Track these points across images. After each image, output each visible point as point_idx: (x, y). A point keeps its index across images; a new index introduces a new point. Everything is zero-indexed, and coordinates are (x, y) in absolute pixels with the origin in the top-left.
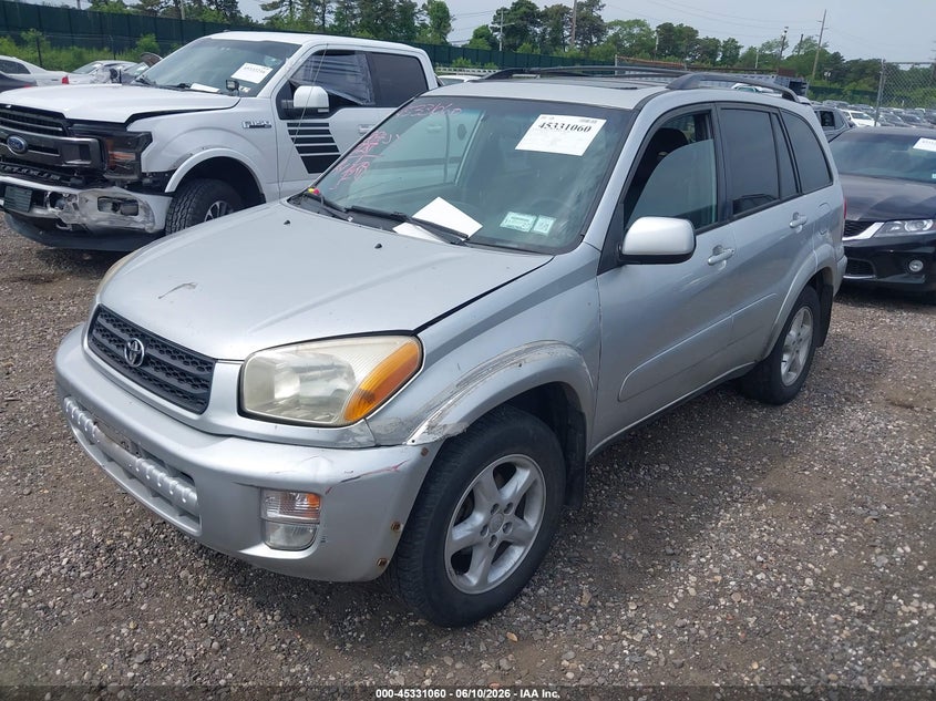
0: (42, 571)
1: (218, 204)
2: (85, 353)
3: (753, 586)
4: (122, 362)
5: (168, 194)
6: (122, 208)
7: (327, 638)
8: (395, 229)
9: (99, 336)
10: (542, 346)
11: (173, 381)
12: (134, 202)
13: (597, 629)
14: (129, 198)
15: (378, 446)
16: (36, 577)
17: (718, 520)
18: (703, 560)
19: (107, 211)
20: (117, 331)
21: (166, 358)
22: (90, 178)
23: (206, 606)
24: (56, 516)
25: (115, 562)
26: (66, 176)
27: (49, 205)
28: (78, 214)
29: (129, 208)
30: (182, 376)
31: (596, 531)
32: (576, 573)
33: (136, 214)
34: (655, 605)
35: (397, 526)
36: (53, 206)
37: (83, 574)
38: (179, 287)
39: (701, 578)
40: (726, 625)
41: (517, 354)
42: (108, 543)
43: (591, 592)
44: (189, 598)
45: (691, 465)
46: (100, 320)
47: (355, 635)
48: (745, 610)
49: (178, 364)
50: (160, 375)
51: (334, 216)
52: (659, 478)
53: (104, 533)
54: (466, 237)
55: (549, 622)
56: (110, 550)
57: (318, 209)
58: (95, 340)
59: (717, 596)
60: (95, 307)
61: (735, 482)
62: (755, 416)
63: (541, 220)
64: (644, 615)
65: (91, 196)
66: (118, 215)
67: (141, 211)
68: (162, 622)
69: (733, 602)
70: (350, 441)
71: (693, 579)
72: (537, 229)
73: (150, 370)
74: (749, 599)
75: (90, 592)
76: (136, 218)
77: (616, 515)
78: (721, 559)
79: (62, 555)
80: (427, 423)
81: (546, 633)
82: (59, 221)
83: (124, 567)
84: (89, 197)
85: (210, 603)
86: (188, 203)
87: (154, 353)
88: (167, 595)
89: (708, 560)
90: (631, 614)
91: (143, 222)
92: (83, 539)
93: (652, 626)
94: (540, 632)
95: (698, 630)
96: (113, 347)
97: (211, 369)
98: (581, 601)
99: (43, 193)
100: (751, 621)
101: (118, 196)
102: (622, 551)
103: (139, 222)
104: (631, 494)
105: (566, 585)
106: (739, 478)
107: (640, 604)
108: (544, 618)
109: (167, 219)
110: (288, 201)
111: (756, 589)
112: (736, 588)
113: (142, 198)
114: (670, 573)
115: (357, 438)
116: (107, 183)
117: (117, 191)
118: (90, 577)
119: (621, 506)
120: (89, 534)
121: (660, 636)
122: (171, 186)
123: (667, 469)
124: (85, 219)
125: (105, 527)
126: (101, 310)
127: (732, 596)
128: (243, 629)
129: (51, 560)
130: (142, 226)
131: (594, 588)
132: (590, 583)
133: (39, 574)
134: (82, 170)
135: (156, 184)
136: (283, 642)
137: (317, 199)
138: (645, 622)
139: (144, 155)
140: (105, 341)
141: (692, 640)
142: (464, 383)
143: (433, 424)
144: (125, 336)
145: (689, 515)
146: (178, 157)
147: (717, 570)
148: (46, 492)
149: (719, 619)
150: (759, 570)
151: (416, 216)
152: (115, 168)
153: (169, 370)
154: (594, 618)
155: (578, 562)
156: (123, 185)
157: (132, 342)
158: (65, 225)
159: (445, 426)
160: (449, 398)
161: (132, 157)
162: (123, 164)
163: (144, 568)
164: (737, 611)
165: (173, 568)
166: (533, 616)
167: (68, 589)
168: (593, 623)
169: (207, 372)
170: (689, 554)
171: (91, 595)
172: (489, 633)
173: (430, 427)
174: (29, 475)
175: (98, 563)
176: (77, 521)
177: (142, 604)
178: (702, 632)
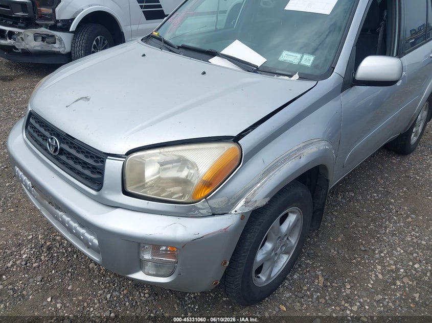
0: (11, 263)
1: (99, 37)
2: (24, 140)
3: (414, 272)
4: (46, 149)
5: (71, 32)
6: (47, 40)
7: (177, 309)
8: (209, 60)
9: (31, 131)
10: (312, 143)
11: (79, 167)
12: (53, 36)
13: (330, 302)
14: (50, 34)
15: (213, 215)
16: (7, 268)
17: (386, 228)
18: (382, 255)
19: (39, 42)
20: (42, 130)
21: (73, 152)
22: (29, 23)
23: (105, 288)
24: (18, 226)
25: (52, 257)
26: (15, 22)
27: (8, 38)
28: (23, 43)
29: (51, 40)
30: (85, 165)
31: (320, 236)
32: (313, 263)
33: (55, 43)
34: (360, 285)
35: (226, 263)
36: (10, 39)
37: (35, 265)
38: (79, 99)
39: (384, 267)
40: (403, 299)
41: (298, 150)
42: (48, 244)
43: (323, 276)
44: (96, 281)
45: (365, 193)
46: (32, 120)
47: (192, 306)
48: (412, 289)
49: (81, 156)
50: (71, 162)
51: (170, 51)
52: (350, 201)
53: (46, 238)
54: (256, 67)
55: (303, 297)
56: (49, 248)
57: (160, 46)
58: (29, 132)
59: (394, 279)
60: (28, 112)
61: (391, 203)
62: (394, 161)
63: (306, 56)
64: (356, 293)
65: (30, 33)
66: (45, 43)
67: (57, 41)
68: (81, 298)
69: (404, 283)
70: (197, 212)
71: (379, 267)
72: (303, 62)
73: (63, 158)
74: (413, 282)
75: (39, 278)
76: (55, 45)
77: (330, 225)
78: (392, 254)
79: (22, 252)
80: (244, 200)
81: (302, 305)
82: (14, 47)
83: (58, 260)
84: (29, 33)
85: (108, 285)
86: (83, 37)
87: (66, 147)
88: (83, 280)
89: (385, 255)
90: (348, 292)
91: (59, 48)
92: (34, 241)
93: (362, 300)
94: (299, 304)
95: (388, 302)
96: (40, 139)
97: (103, 162)
98: (318, 283)
99: (4, 31)
100: (417, 295)
101: (44, 33)
102: (336, 249)
103: (56, 47)
104: (336, 211)
105: (309, 271)
106: (392, 201)
107: (352, 285)
108: (300, 295)
109: (72, 46)
110: (142, 40)
111: (415, 274)
112: (404, 274)
113: (58, 34)
114: (365, 263)
115: (201, 211)
116: (38, 26)
117: (43, 30)
118: (39, 267)
119: (332, 219)
120: (37, 238)
121: (367, 307)
122: (73, 27)
123: (353, 195)
124: (28, 46)
125: (46, 233)
126: (32, 115)
127: (403, 279)
128: (127, 303)
129: (16, 255)
130: (58, 50)
131: (324, 274)
132: (322, 270)
133: (9, 265)
134: (23, 18)
135: (64, 26)
136: (152, 312)
137: (159, 39)
138: (357, 297)
139: (57, 9)
140: (35, 135)
141: (386, 310)
142: (267, 172)
143: (248, 200)
144: (47, 134)
145: (369, 225)
146: (76, 10)
147: (392, 262)
148: (12, 210)
149: (398, 295)
150: (415, 261)
151: (223, 52)
152: (42, 17)
153: (76, 160)
154: (327, 294)
155: (314, 257)
156: (47, 26)
157: (52, 139)
158: (17, 49)
159: (256, 201)
160: (258, 183)
161: (50, 11)
162: (46, 15)
163: (68, 261)
164: (407, 289)
165: (85, 261)
166: (293, 294)
167: (26, 275)
168: (327, 298)
169: (100, 164)
170: (374, 250)
171: (40, 279)
172: (269, 306)
173: (246, 202)
174: (3, 199)
175: (42, 257)
176: (30, 230)
177: (69, 285)
178: (390, 304)
